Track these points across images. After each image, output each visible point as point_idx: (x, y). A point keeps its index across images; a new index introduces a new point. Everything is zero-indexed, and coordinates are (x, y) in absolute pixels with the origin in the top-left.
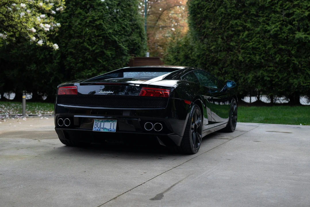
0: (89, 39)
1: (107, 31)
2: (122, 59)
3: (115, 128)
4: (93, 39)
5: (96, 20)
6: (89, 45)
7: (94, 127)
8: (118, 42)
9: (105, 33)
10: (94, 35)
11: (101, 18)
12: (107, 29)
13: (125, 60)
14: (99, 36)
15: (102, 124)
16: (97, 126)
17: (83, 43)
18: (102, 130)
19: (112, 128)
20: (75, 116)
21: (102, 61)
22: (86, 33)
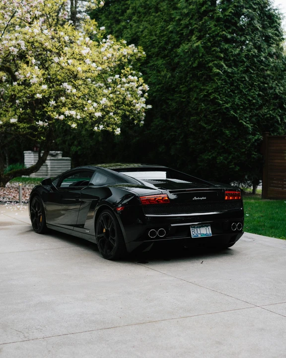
0: (205, 116)
1: (223, 106)
2: (246, 140)
3: (211, 232)
4: (208, 116)
5: (210, 94)
6: (206, 124)
7: (192, 234)
8: (238, 119)
9: (221, 109)
10: (210, 111)
11: (216, 90)
12: (223, 103)
13: (250, 139)
14: (215, 112)
15: (198, 229)
16: (195, 233)
17: (199, 121)
18: (200, 236)
19: (208, 233)
20: (172, 225)
21: (220, 142)
22: (201, 109)
